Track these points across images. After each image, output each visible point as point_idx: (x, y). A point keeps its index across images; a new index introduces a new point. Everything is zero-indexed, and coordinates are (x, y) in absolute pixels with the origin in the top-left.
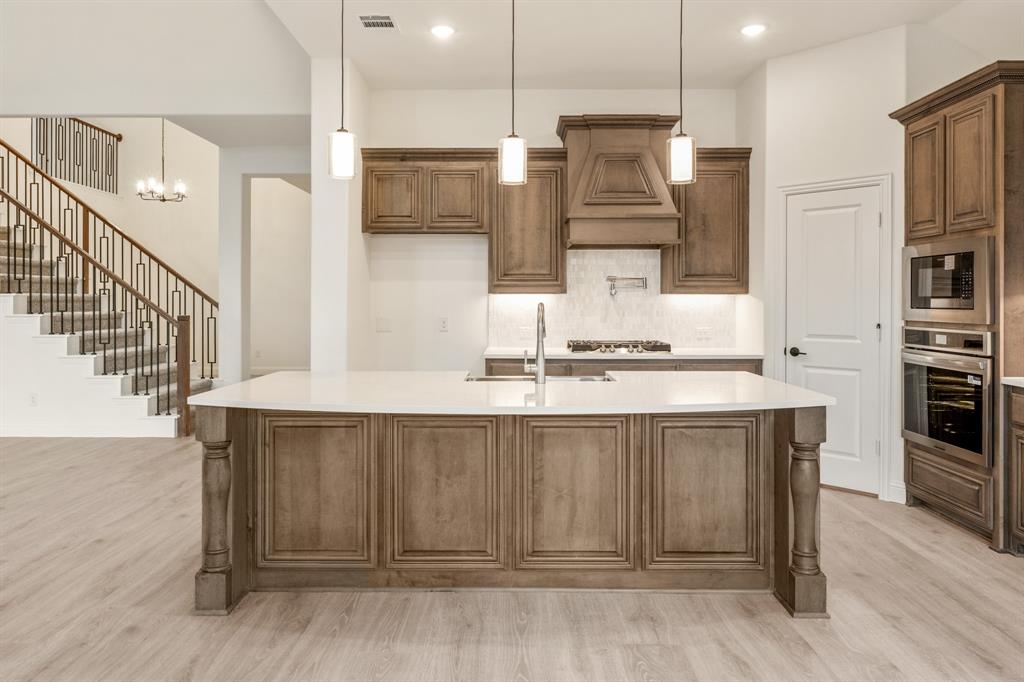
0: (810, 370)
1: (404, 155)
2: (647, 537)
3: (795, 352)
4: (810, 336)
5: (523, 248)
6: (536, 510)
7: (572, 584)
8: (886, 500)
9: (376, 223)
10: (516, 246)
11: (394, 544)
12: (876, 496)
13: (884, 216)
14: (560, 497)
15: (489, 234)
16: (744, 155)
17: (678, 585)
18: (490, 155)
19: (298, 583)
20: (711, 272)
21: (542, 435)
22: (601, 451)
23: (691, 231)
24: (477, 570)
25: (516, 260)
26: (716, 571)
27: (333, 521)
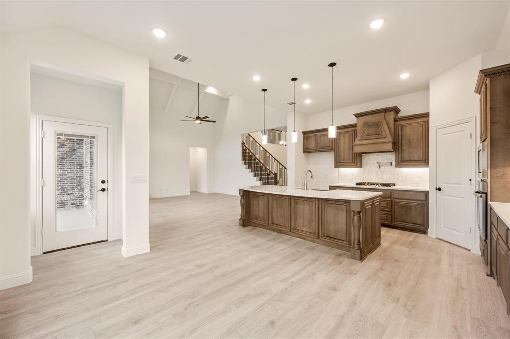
0: (446, 197)
1: (312, 132)
2: (320, 231)
3: (440, 189)
4: (445, 183)
5: (344, 154)
6: (296, 219)
7: (304, 239)
8: (473, 252)
9: (306, 150)
10: (342, 154)
11: (270, 222)
12: (470, 250)
13: (472, 135)
14: (301, 217)
15: (334, 151)
16: (427, 115)
17: (329, 246)
18: (326, 130)
19: (256, 225)
20: (413, 159)
21: (297, 202)
22: (310, 207)
23: (404, 145)
24: (285, 230)
25: (342, 158)
26: (339, 244)
27: (261, 215)
